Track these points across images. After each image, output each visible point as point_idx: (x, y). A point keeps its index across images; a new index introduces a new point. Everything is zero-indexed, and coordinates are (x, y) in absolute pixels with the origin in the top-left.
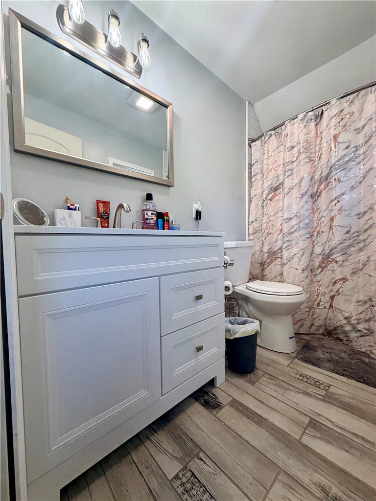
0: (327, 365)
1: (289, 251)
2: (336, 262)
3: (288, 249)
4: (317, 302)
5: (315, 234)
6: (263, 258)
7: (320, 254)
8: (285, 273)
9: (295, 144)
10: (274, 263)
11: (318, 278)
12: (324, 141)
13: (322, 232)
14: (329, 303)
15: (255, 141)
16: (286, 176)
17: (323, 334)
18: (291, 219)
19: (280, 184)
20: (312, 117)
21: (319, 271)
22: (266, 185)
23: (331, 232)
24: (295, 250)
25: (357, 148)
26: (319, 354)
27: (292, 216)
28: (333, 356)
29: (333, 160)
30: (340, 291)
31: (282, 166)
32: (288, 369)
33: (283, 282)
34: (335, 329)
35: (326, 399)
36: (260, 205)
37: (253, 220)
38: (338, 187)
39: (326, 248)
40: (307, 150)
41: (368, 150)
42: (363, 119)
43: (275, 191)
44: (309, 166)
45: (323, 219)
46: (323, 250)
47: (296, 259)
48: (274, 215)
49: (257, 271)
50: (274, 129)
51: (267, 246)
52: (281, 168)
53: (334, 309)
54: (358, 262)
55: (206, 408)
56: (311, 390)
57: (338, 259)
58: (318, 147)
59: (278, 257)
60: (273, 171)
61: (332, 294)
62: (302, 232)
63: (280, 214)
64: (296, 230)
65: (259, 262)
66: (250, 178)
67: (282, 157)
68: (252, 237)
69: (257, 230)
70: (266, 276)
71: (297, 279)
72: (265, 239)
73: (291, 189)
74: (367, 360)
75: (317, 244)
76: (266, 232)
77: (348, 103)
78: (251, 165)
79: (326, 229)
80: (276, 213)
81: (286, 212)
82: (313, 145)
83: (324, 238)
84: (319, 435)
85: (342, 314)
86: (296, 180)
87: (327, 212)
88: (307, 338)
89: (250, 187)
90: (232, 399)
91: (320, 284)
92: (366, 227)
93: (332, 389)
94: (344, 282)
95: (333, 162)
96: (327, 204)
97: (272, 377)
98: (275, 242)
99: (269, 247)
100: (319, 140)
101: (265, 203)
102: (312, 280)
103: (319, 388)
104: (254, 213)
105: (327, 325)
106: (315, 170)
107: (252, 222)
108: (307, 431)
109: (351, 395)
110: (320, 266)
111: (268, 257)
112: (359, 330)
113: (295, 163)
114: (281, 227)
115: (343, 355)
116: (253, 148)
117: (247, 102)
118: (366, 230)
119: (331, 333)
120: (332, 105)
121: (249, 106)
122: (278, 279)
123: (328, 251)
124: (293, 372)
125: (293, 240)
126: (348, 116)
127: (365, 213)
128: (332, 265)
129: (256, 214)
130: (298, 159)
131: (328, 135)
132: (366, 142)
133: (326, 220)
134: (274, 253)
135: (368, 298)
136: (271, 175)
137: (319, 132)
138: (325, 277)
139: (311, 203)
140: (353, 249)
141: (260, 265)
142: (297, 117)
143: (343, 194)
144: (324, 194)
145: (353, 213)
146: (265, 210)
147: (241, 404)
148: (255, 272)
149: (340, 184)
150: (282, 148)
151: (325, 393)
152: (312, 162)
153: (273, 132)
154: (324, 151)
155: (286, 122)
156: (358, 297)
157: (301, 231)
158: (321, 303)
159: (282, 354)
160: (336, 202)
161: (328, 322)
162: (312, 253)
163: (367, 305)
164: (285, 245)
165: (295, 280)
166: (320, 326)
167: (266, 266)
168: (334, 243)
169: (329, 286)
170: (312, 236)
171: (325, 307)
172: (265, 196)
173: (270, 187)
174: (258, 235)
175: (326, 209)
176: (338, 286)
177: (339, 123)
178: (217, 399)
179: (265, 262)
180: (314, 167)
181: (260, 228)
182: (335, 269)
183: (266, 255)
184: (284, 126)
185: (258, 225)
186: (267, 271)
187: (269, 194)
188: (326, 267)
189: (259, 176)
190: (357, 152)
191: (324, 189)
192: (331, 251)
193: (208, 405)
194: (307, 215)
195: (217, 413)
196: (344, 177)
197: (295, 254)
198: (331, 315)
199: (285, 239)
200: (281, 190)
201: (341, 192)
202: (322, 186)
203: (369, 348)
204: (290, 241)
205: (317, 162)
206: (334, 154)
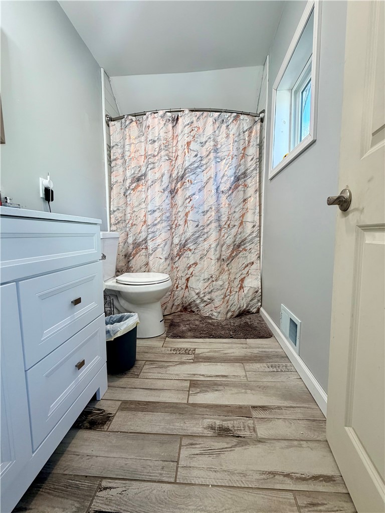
0: (189, 334)
1: (154, 242)
2: (190, 250)
3: (153, 240)
4: (176, 285)
5: (174, 226)
6: (127, 249)
7: (177, 244)
8: (151, 263)
9: (156, 139)
10: (138, 255)
11: (176, 265)
12: (179, 144)
13: (179, 225)
14: (185, 285)
15: (114, 121)
16: (149, 168)
17: (181, 311)
18: (154, 211)
19: (142, 176)
20: (170, 118)
21: (177, 259)
22: (128, 173)
23: (186, 225)
24: (159, 241)
25: (202, 159)
26: (183, 328)
27: (155, 209)
28: (191, 325)
29: (187, 164)
30: (193, 273)
31: (143, 157)
32: (164, 349)
33: (148, 272)
34: (190, 305)
35: (195, 360)
36: (122, 194)
37: (115, 209)
38: (190, 188)
39: (183, 239)
40: (166, 149)
41: (208, 162)
42: (205, 136)
43: (138, 181)
44: (168, 163)
45: (179, 214)
46: (180, 241)
47: (160, 249)
48: (137, 206)
49: (122, 264)
50: (135, 116)
51: (132, 237)
52: (143, 160)
53: (189, 288)
54: (204, 250)
55: (94, 429)
56: (185, 358)
57: (191, 248)
58: (174, 148)
59: (143, 248)
60: (135, 161)
61: (188, 276)
62: (165, 224)
63: (143, 206)
64: (159, 222)
65: (124, 254)
66: (110, 162)
67: (143, 148)
68: (114, 228)
69: (120, 220)
70: (132, 267)
71: (161, 267)
72: (129, 230)
73: (154, 182)
74: (210, 321)
75: (175, 235)
76: (130, 222)
77: (196, 118)
78: (110, 148)
79: (182, 222)
80: (140, 204)
81: (150, 204)
82: (170, 145)
83: (181, 229)
84: (198, 390)
85: (194, 291)
86: (158, 175)
87: (183, 208)
88: (170, 317)
89: (110, 173)
90: (120, 402)
91: (178, 269)
92: (209, 222)
93: (197, 351)
94: (196, 266)
95: (187, 165)
96: (182, 201)
97: (152, 362)
98: (139, 233)
99: (134, 238)
100: (175, 142)
101: (129, 192)
102: (172, 267)
103: (189, 354)
104: (115, 201)
105: (184, 302)
106: (173, 169)
107: (114, 211)
108: (191, 392)
109: (208, 350)
110: (178, 254)
111: (133, 248)
112: (205, 301)
113: (157, 158)
114: (144, 218)
115: (197, 323)
116: (111, 128)
117: (102, 70)
118: (208, 225)
119: (187, 308)
120: (185, 114)
121: (105, 76)
122: (143, 269)
123: (184, 242)
124: (168, 350)
125: (156, 231)
126: (196, 129)
127: (207, 211)
128: (187, 253)
129: (118, 203)
130: (159, 155)
131: (183, 140)
132: (208, 156)
133: (182, 214)
134: (139, 245)
135: (210, 276)
136: (133, 164)
137: (175, 135)
138: (182, 263)
139: (170, 199)
140: (201, 239)
141: (124, 257)
142: (157, 113)
143: (194, 194)
144: (180, 192)
145: (200, 211)
146: (128, 200)
147: (132, 402)
148: (120, 265)
149: (192, 186)
150: (143, 139)
151: (193, 356)
152: (170, 160)
153: (134, 118)
154: (179, 153)
155: (147, 113)
156: (204, 277)
157: (163, 224)
158: (179, 286)
159: (154, 339)
160: (189, 200)
161: (184, 299)
162: (172, 243)
163: (210, 281)
164: (150, 236)
165: (159, 268)
166: (179, 305)
167: (131, 258)
168: (188, 234)
169: (185, 270)
170: (171, 228)
171: (182, 289)
172: (128, 186)
173: (133, 176)
174: (121, 225)
175: (182, 205)
176: (191, 269)
177: (190, 132)
178: (104, 411)
179: (131, 254)
180: (172, 166)
181: (123, 218)
182: (189, 256)
183: (131, 247)
184: (145, 117)
185: (120, 215)
186: (132, 263)
187: (132, 183)
188: (182, 254)
189: (120, 162)
190: (202, 162)
191: (180, 188)
192: (186, 241)
193: (96, 425)
194: (168, 209)
195: (109, 427)
196: (194, 181)
197: (159, 245)
198: (187, 294)
199: (150, 230)
200: (143, 181)
201: (193, 193)
202: (179, 185)
203: (211, 312)
204: (154, 232)
205: (174, 162)
206: (187, 158)
